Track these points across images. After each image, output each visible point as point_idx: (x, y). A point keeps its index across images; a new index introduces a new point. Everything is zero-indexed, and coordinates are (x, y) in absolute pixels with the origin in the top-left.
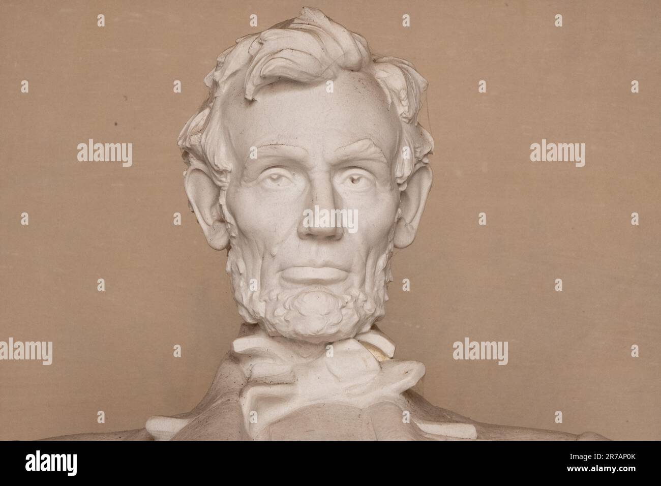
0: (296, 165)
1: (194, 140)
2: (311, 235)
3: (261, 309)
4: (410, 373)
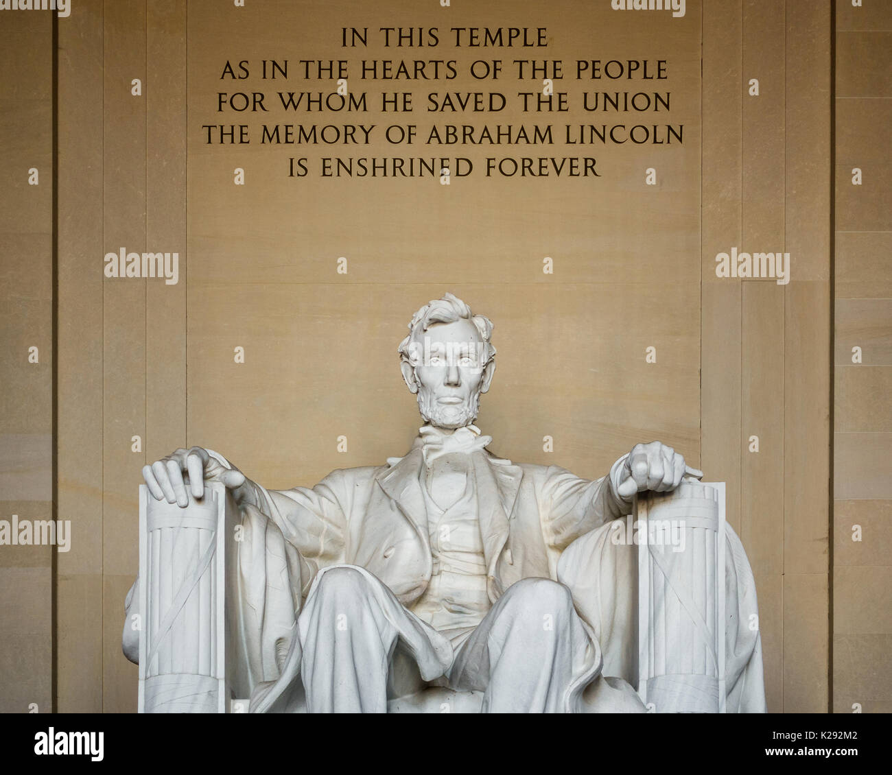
1: (404, 348)
2: (449, 384)
3: (430, 415)
4: (486, 440)
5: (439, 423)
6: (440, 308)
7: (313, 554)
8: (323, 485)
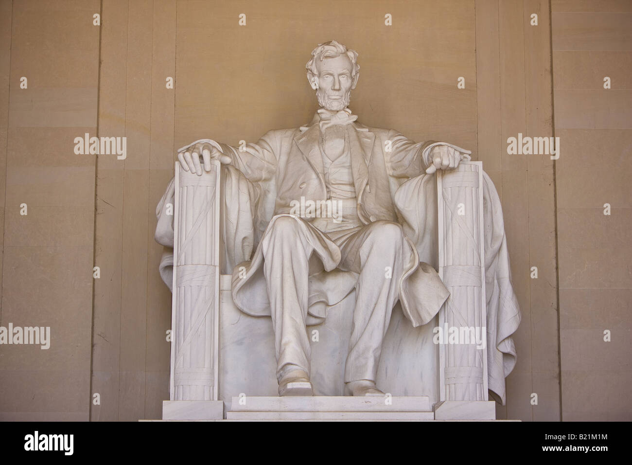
0: (331, 75)
1: (309, 67)
2: (334, 90)
3: (324, 104)
4: (355, 118)
5: (329, 109)
6: (330, 50)
7: (257, 181)
8: (263, 140)
